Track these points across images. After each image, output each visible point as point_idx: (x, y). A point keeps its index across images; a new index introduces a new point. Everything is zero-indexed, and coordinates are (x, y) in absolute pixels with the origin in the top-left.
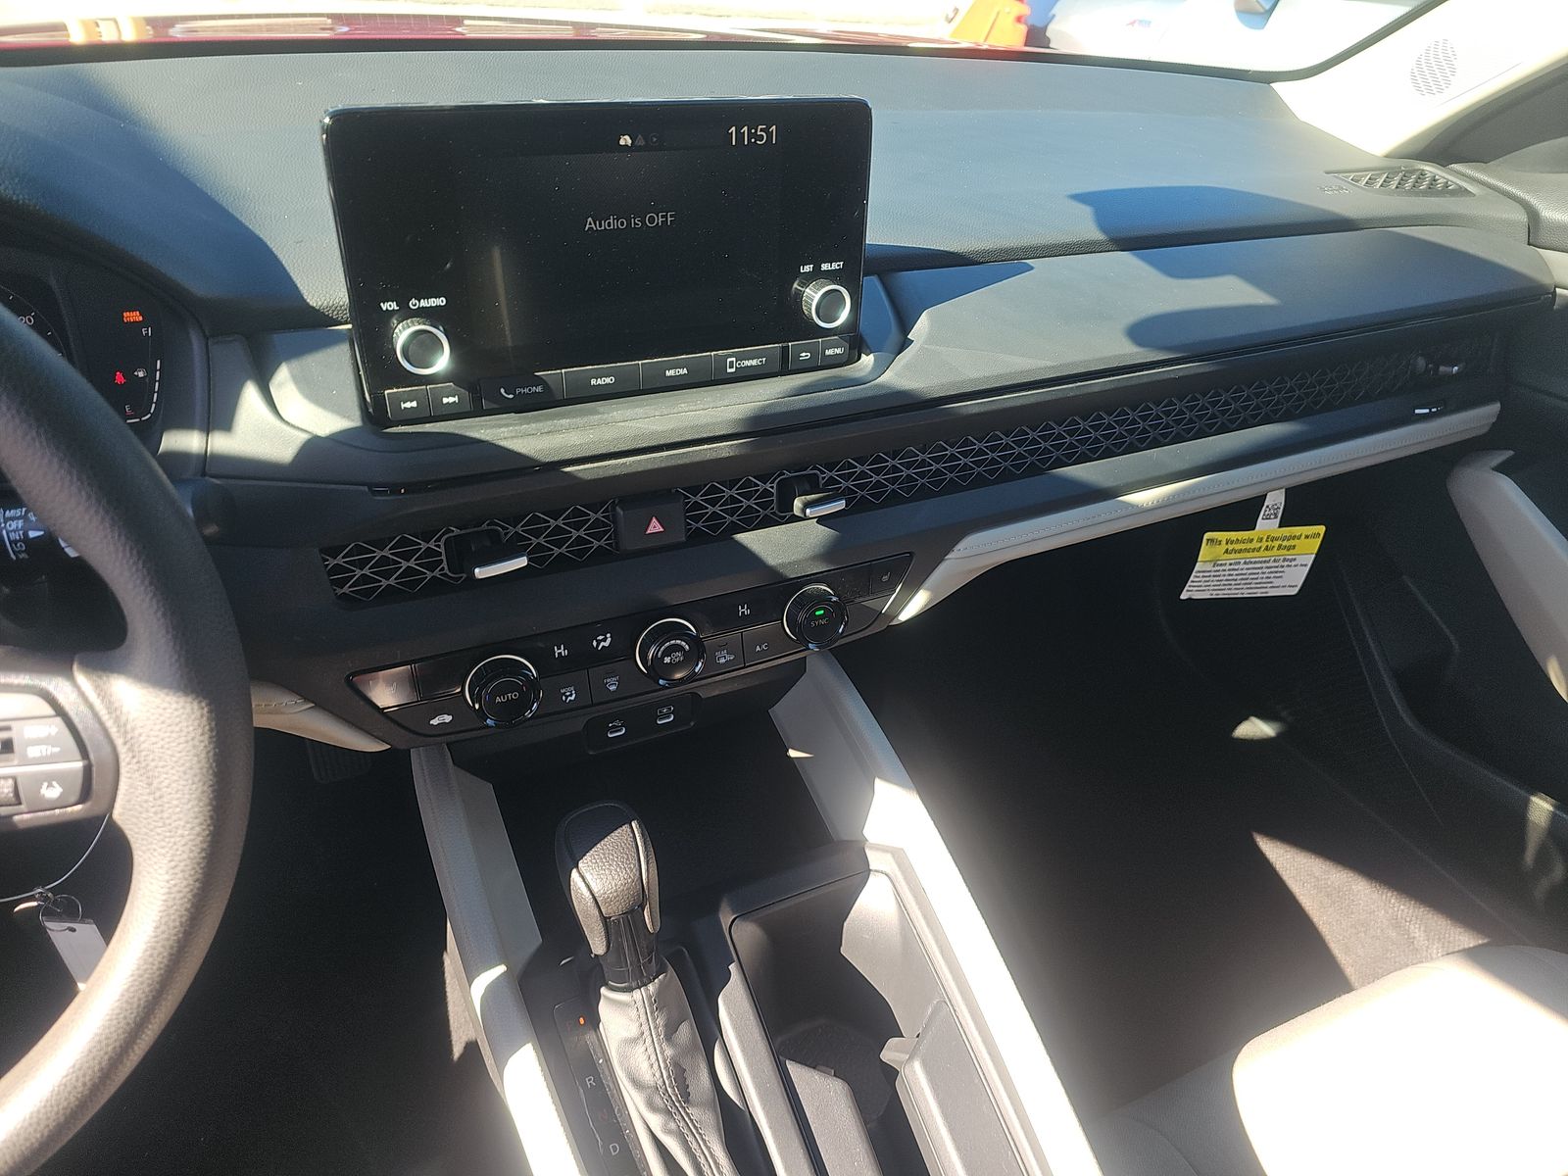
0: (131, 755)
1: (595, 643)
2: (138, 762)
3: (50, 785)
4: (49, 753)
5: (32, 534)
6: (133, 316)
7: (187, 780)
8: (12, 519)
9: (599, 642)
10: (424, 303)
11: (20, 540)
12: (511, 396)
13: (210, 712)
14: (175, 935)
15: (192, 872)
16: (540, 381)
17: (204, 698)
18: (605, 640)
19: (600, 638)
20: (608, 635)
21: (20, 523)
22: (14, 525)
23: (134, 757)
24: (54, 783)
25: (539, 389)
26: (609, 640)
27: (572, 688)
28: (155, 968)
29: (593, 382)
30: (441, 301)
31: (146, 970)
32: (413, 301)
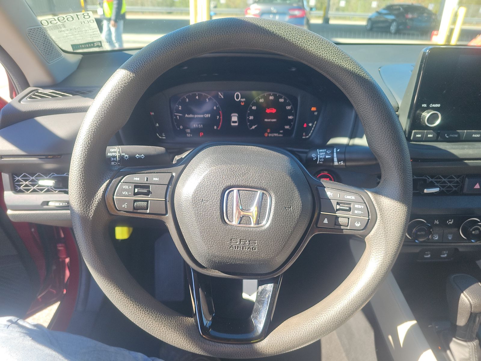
0: (381, 218)
1: (448, 222)
2: (383, 221)
3: (358, 223)
4: (360, 213)
5: (327, 157)
6: (313, 109)
7: (396, 229)
8: (322, 152)
9: (449, 222)
10: (434, 106)
11: (323, 158)
12: (448, 137)
13: (407, 210)
14: (382, 276)
15: (391, 258)
16: (458, 133)
17: (407, 206)
18: (451, 221)
19: (450, 220)
20: (453, 220)
21: (324, 153)
22: (322, 154)
23: (382, 219)
24: (359, 222)
25: (456, 136)
26: (452, 222)
27: (437, 235)
28: (374, 284)
29: (473, 136)
30: (439, 105)
31: (372, 284)
32: (431, 104)
